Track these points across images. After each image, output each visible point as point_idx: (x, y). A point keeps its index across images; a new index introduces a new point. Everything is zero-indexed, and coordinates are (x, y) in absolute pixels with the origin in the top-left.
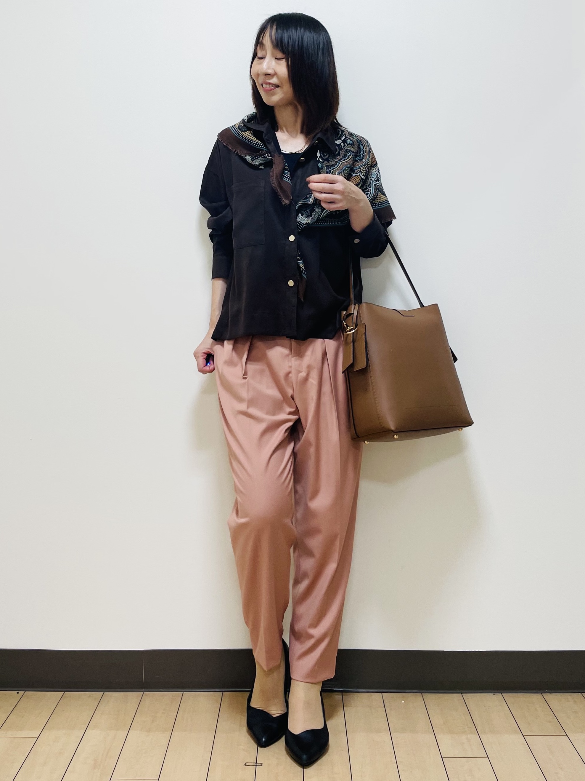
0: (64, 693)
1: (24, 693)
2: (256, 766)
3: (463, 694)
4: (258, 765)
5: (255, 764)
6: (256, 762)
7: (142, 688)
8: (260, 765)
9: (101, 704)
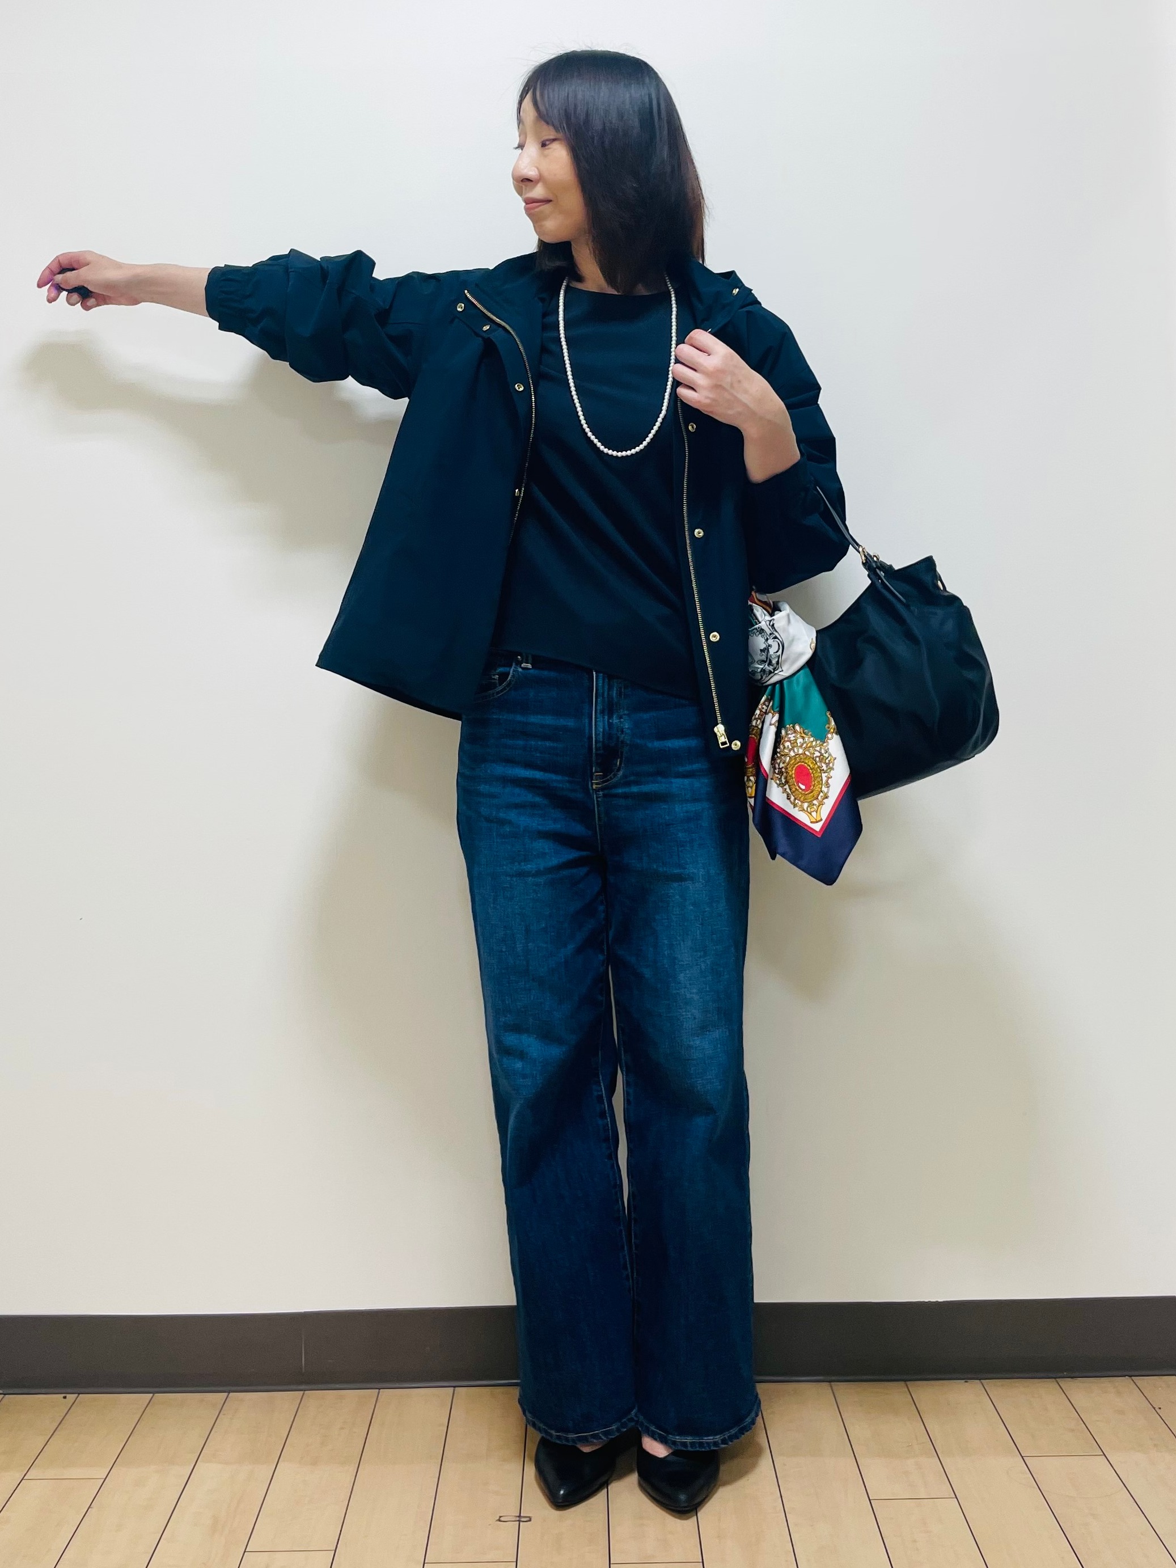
0: (152, 1398)
1: (77, 1397)
2: (519, 1521)
3: (908, 1383)
4: (523, 1519)
5: (518, 1519)
6: (518, 1515)
7: (301, 1383)
8: (528, 1519)
9: (224, 1415)
